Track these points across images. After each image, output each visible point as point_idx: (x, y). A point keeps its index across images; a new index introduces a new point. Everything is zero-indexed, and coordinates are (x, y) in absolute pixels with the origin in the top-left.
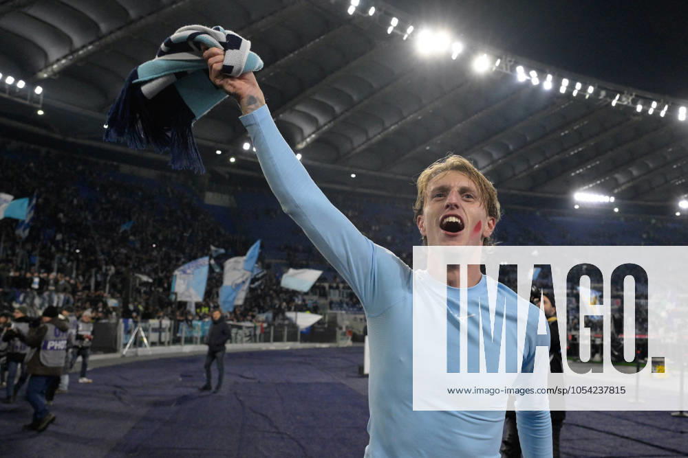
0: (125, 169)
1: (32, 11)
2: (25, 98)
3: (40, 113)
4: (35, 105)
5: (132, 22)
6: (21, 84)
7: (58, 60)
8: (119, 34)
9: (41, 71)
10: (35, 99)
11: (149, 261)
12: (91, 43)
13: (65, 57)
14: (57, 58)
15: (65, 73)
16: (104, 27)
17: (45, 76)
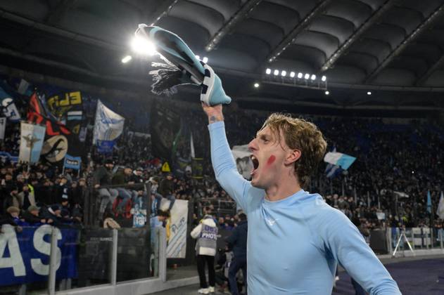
0: (386, 121)
1: (312, 28)
2: (317, 86)
3: (327, 93)
4: (323, 89)
5: (376, 12)
6: (314, 77)
7: (332, 55)
8: (367, 25)
9: (323, 65)
10: (322, 85)
11: (410, 184)
12: (350, 38)
13: (336, 52)
14: (331, 54)
15: (338, 63)
16: (357, 24)
17: (326, 68)
